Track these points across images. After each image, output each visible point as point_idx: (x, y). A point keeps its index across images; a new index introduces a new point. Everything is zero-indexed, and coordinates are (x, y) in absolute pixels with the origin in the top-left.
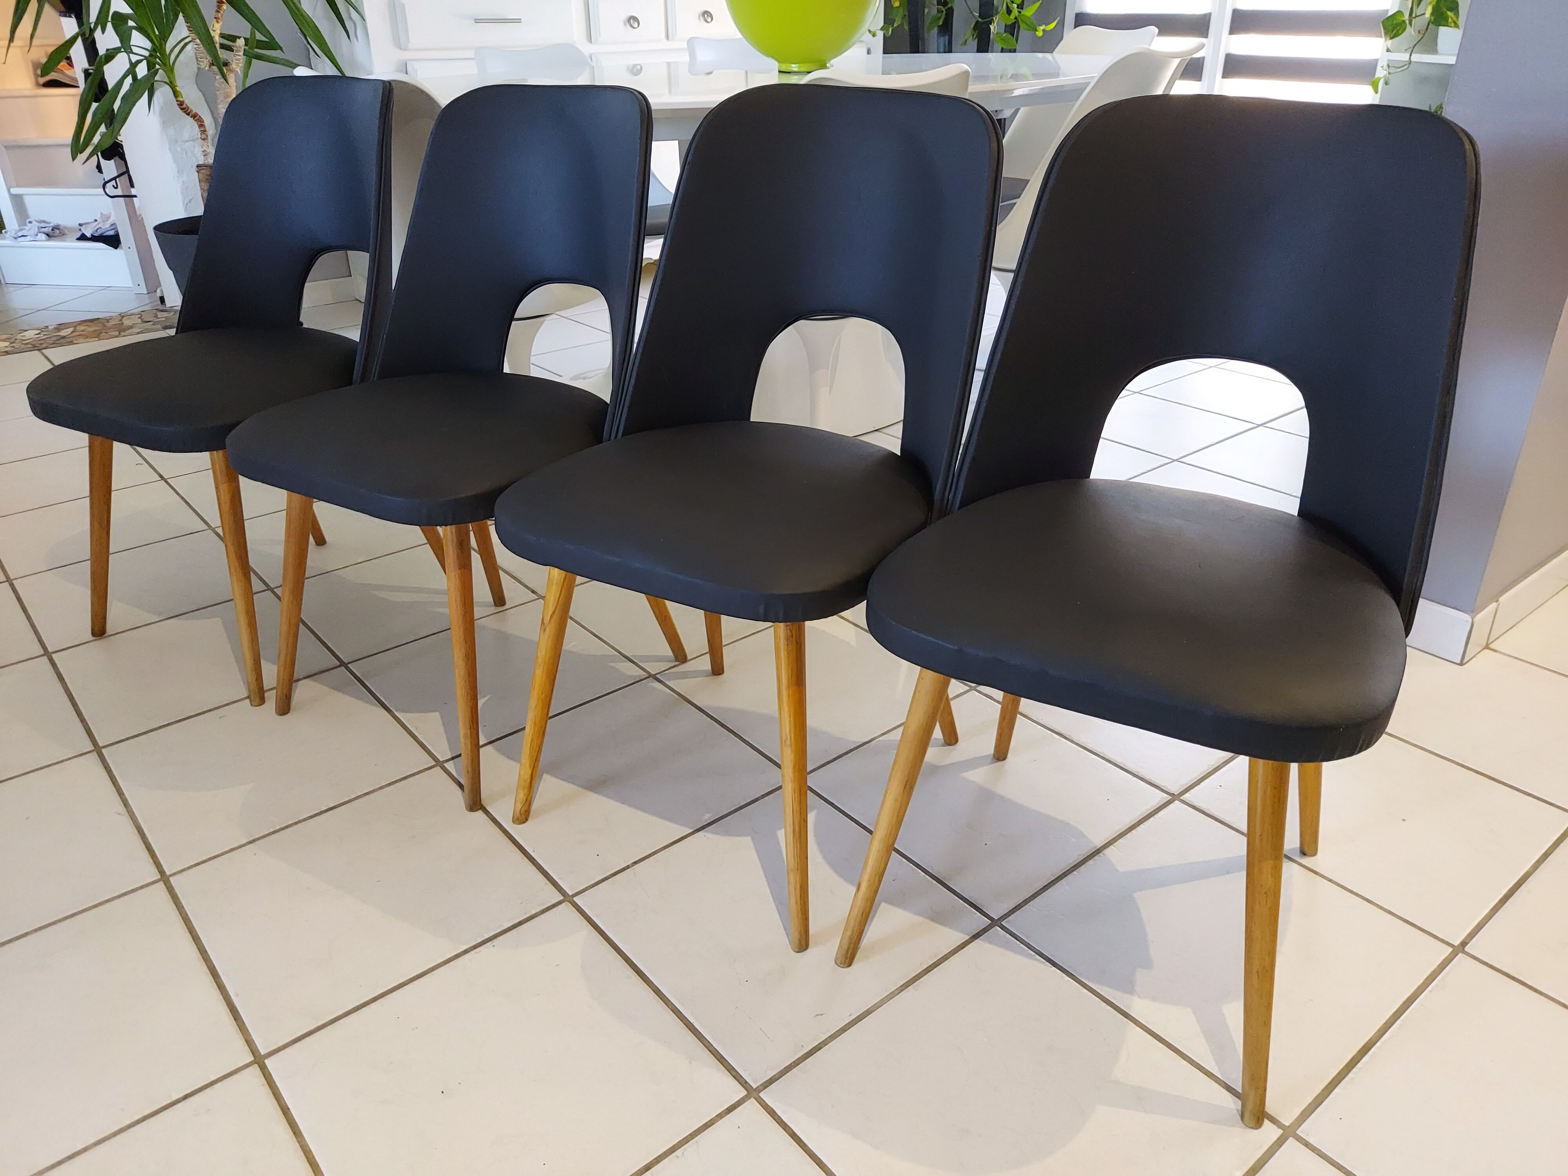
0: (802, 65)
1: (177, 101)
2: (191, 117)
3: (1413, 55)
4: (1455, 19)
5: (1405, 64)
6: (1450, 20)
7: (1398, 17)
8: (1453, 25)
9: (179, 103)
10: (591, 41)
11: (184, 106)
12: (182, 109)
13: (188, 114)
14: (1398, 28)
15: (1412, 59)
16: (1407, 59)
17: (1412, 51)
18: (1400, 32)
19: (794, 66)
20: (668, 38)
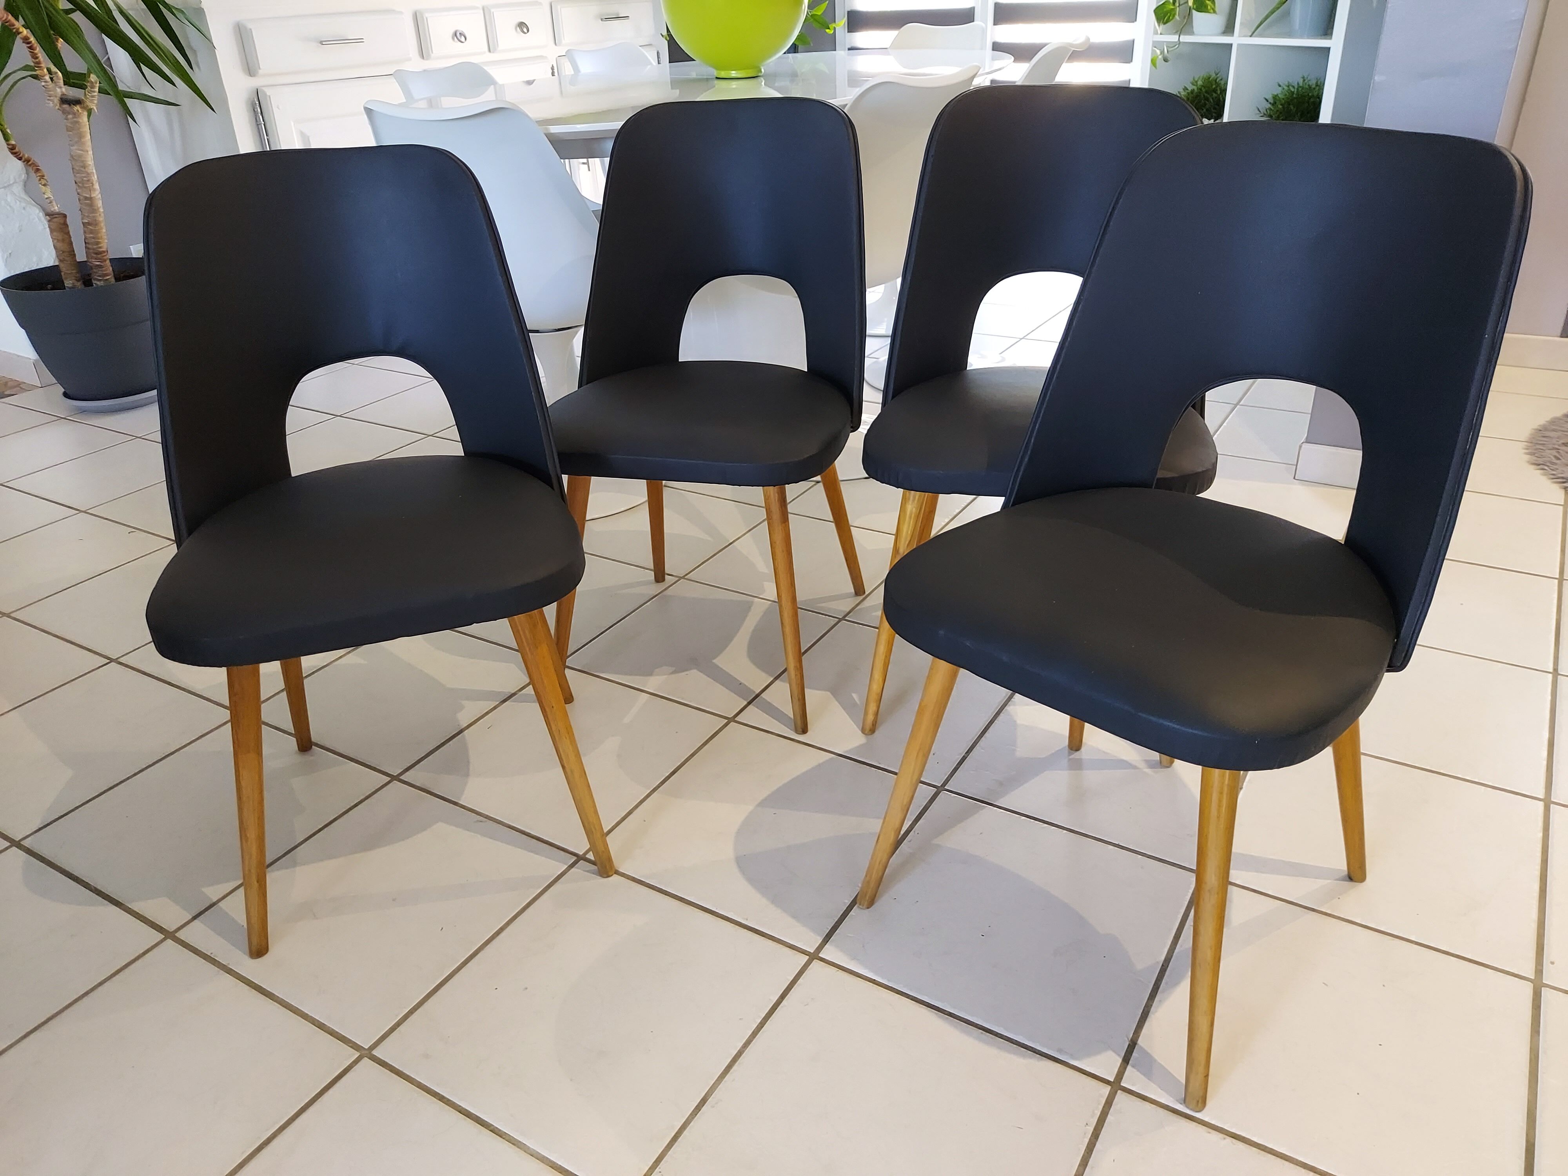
0: (739, 72)
1: (8, 145)
2: (24, 162)
3: (1181, 37)
4: (1213, 7)
5: (1176, 44)
6: (1209, 7)
7: (1166, 6)
8: (1212, 11)
9: (10, 147)
10: (423, 58)
11: (17, 150)
12: (12, 153)
13: (20, 159)
14: (1169, 14)
15: (1181, 40)
16: (1177, 40)
17: (1180, 33)
18: (1171, 18)
19: (733, 72)
20: (490, 51)
